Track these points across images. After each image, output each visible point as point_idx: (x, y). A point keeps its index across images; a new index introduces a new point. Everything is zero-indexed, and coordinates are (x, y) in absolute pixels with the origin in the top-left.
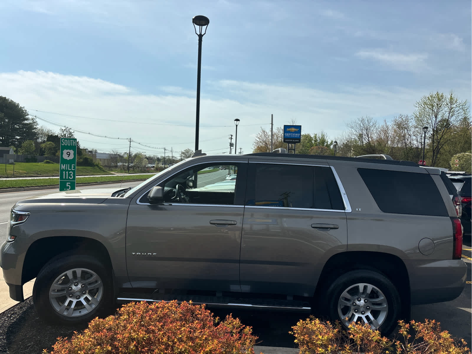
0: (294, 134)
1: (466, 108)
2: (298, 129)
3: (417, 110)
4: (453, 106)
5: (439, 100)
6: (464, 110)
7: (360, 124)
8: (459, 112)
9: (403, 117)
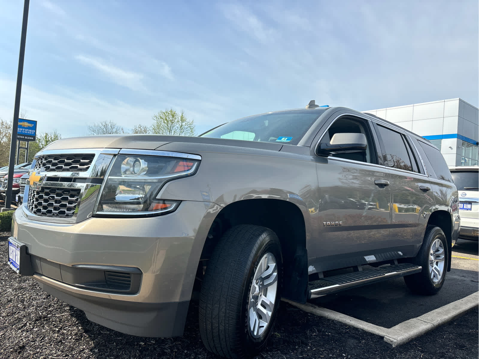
0: (27, 130)
1: (193, 127)
2: (33, 125)
3: (155, 122)
4: (184, 124)
5: (173, 116)
6: (191, 129)
7: (103, 128)
8: (187, 129)
9: (142, 128)
